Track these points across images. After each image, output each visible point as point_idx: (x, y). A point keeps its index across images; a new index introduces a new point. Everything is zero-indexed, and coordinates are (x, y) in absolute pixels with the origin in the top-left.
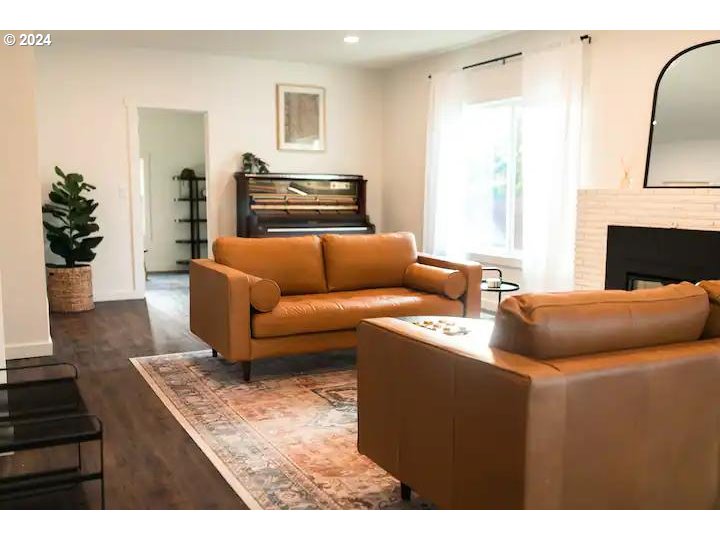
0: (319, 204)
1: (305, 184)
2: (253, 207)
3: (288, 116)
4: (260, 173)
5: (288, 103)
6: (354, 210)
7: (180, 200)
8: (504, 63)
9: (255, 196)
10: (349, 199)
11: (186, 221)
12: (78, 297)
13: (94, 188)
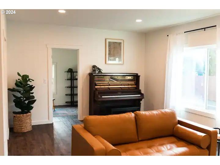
0: (121, 85)
1: (116, 77)
2: (96, 87)
3: (109, 51)
4: (99, 73)
5: (109, 46)
6: (135, 87)
7: (67, 80)
8: (205, 30)
9: (97, 82)
10: (133, 83)
11: (69, 87)
12: (25, 126)
13: (33, 80)
